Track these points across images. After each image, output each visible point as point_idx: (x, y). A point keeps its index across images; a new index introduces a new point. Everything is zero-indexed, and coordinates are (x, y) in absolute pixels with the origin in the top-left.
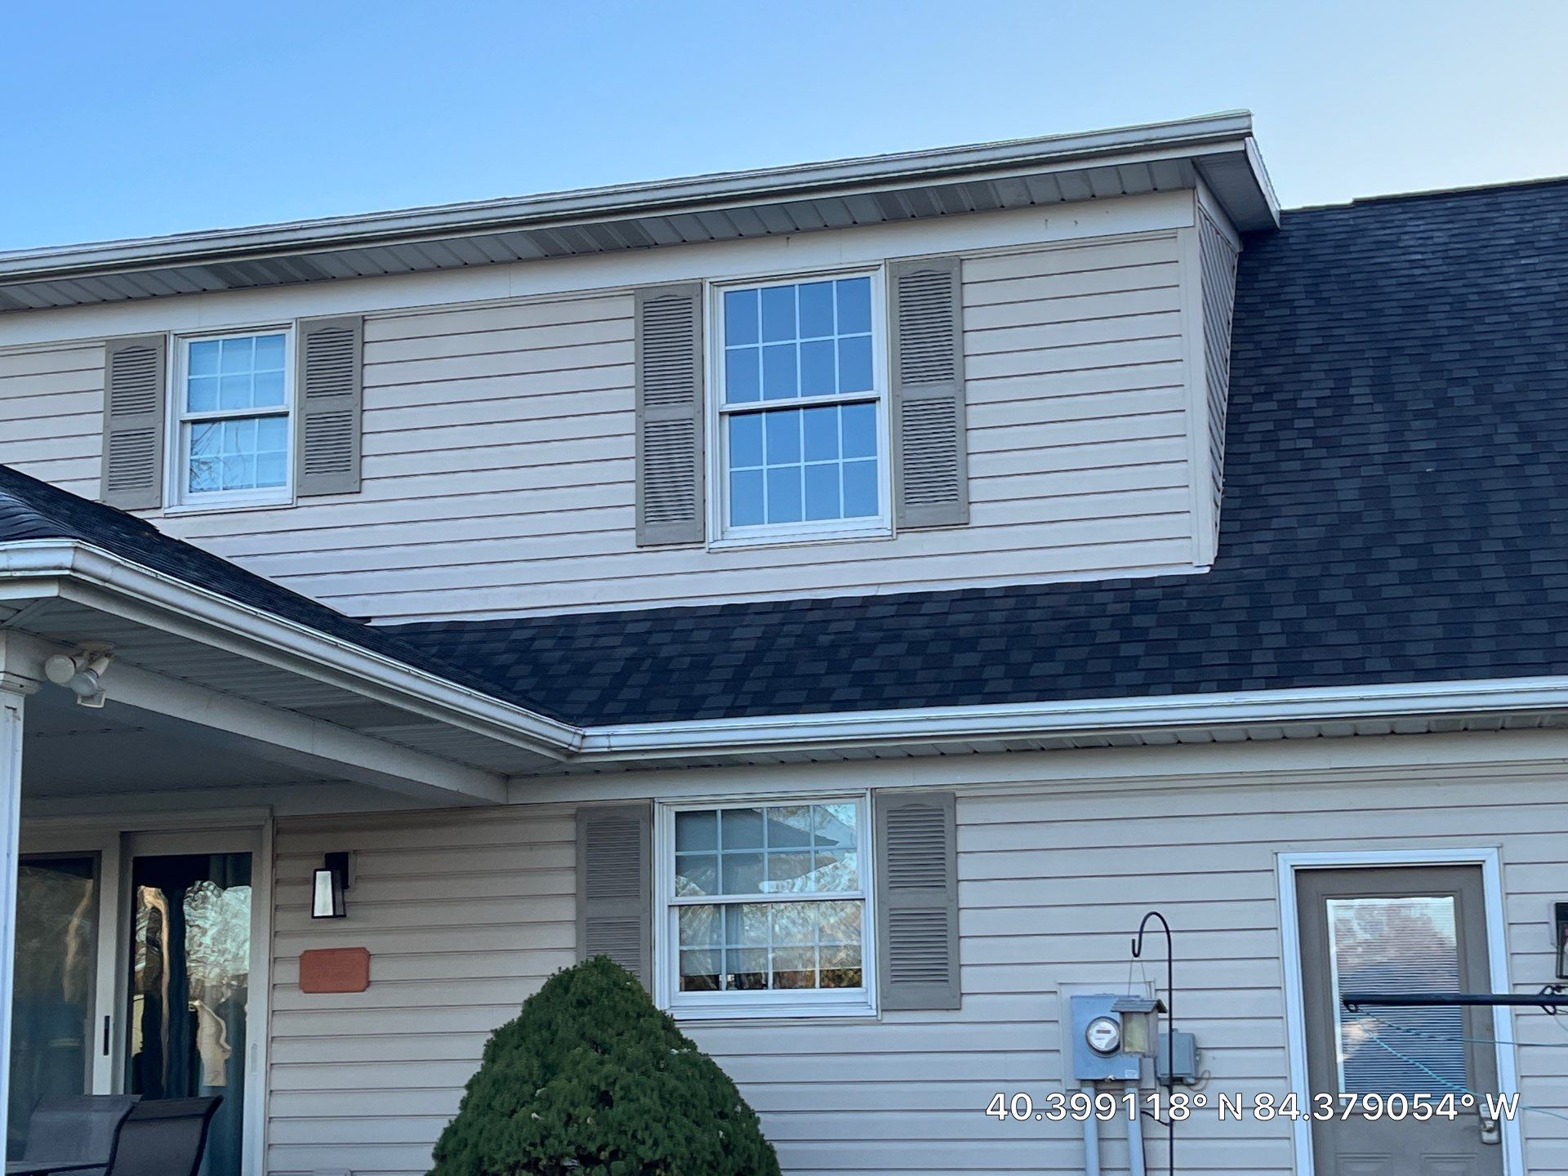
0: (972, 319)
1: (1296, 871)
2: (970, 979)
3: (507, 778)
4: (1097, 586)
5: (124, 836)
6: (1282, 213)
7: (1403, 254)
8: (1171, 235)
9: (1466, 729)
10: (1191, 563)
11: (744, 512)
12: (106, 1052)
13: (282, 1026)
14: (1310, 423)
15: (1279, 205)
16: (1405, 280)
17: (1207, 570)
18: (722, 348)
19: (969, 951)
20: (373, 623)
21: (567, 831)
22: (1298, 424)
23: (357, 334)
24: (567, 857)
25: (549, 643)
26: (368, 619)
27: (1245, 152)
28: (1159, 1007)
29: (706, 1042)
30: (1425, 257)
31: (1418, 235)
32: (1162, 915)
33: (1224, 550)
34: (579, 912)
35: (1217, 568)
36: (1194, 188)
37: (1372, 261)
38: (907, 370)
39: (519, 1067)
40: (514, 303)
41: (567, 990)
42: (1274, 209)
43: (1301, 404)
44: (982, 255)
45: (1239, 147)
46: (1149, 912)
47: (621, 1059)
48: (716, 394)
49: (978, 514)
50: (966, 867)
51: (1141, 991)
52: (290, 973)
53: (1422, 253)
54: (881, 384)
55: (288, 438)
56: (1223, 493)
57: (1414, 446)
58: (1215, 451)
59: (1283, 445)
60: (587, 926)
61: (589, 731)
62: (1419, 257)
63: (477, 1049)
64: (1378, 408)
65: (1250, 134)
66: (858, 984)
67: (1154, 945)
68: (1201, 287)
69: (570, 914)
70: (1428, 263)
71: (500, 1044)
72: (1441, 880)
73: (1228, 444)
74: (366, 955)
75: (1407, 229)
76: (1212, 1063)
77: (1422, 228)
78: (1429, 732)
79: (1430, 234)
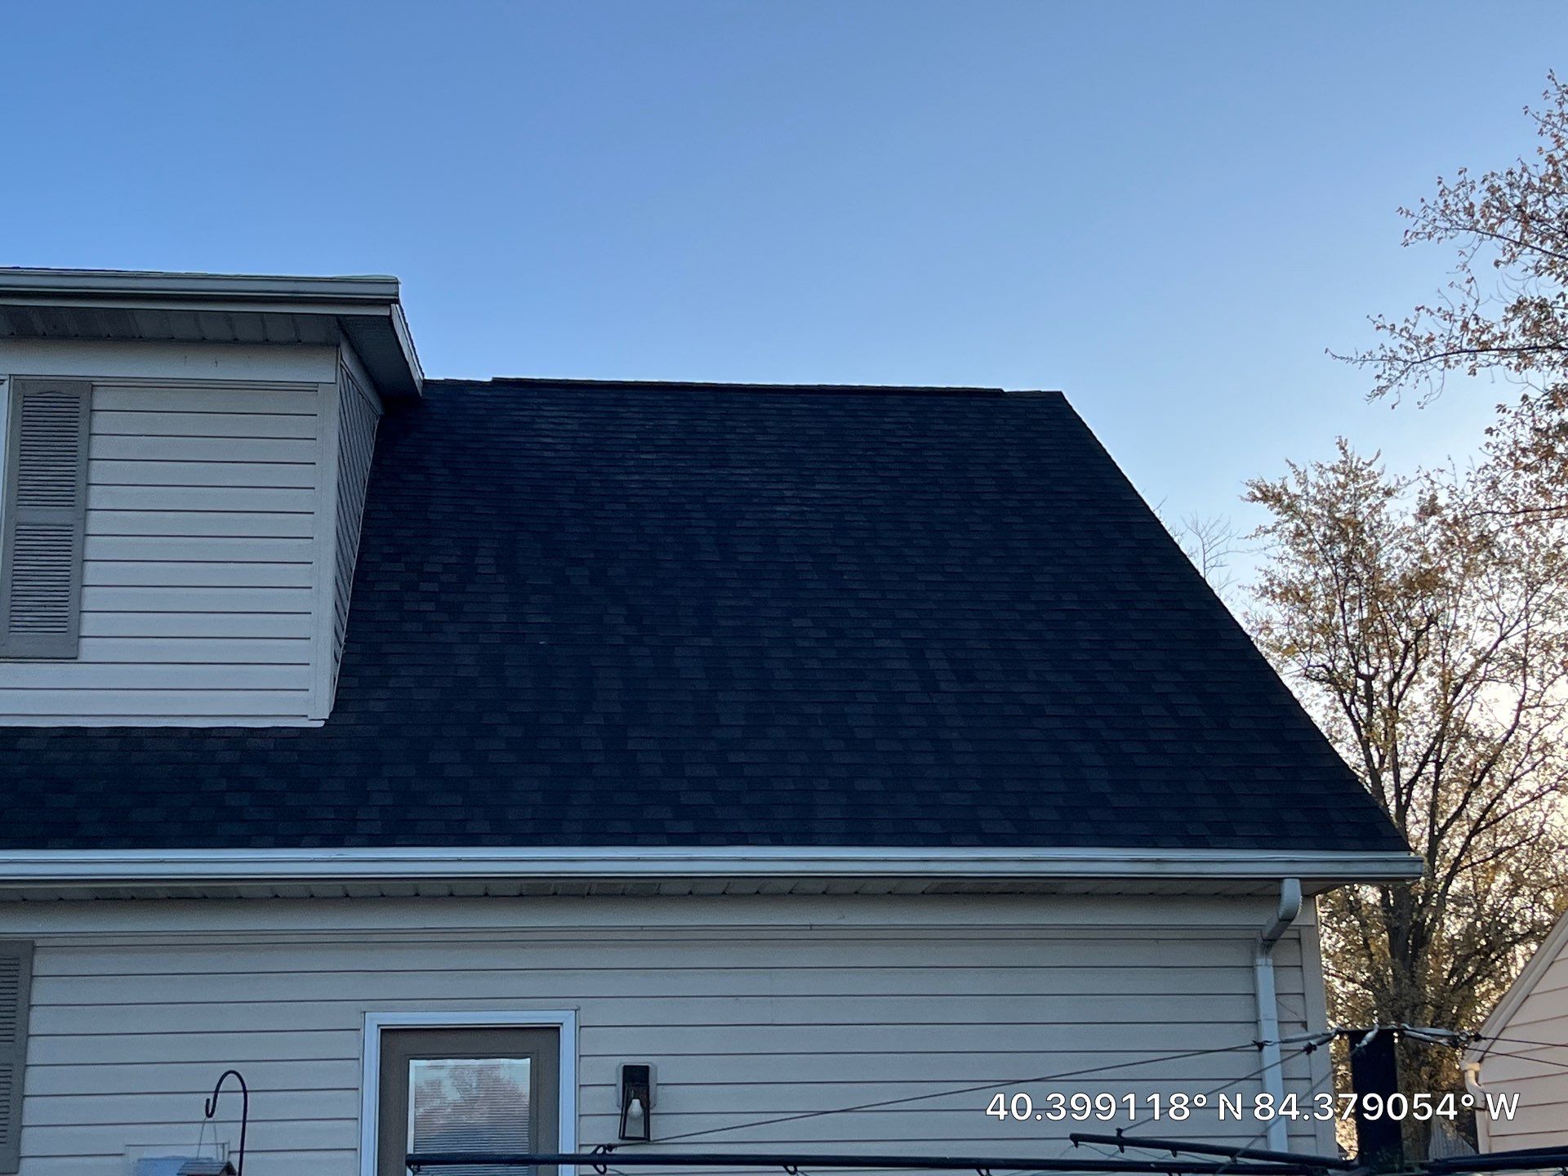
0: (99, 447)
1: (382, 1030)
2: (30, 1141)
4: (208, 733)
6: (426, 383)
7: (536, 436)
8: (313, 387)
9: (555, 894)
10: (306, 716)
14: (434, 587)
15: (423, 374)
16: (535, 460)
17: (321, 724)
19: (32, 1111)
22: (424, 586)
27: (390, 317)
28: (229, 1170)
30: (556, 441)
31: (550, 420)
32: (240, 1073)
33: (340, 704)
35: (332, 723)
36: (338, 346)
37: (507, 439)
38: (20, 494)
42: (417, 376)
43: (428, 569)
44: (116, 384)
45: (384, 312)
46: (228, 1070)
49: (88, 649)
50: (38, 1021)
51: (213, 1153)
53: (553, 437)
56: (345, 648)
57: (533, 619)
58: (340, 607)
59: (407, 606)
62: (549, 440)
64: (501, 579)
65: (397, 301)
67: (229, 1105)
68: (338, 442)
70: (558, 447)
72: (524, 1042)
73: (353, 600)
75: (541, 413)
77: (556, 414)
78: (521, 895)
79: (562, 420)
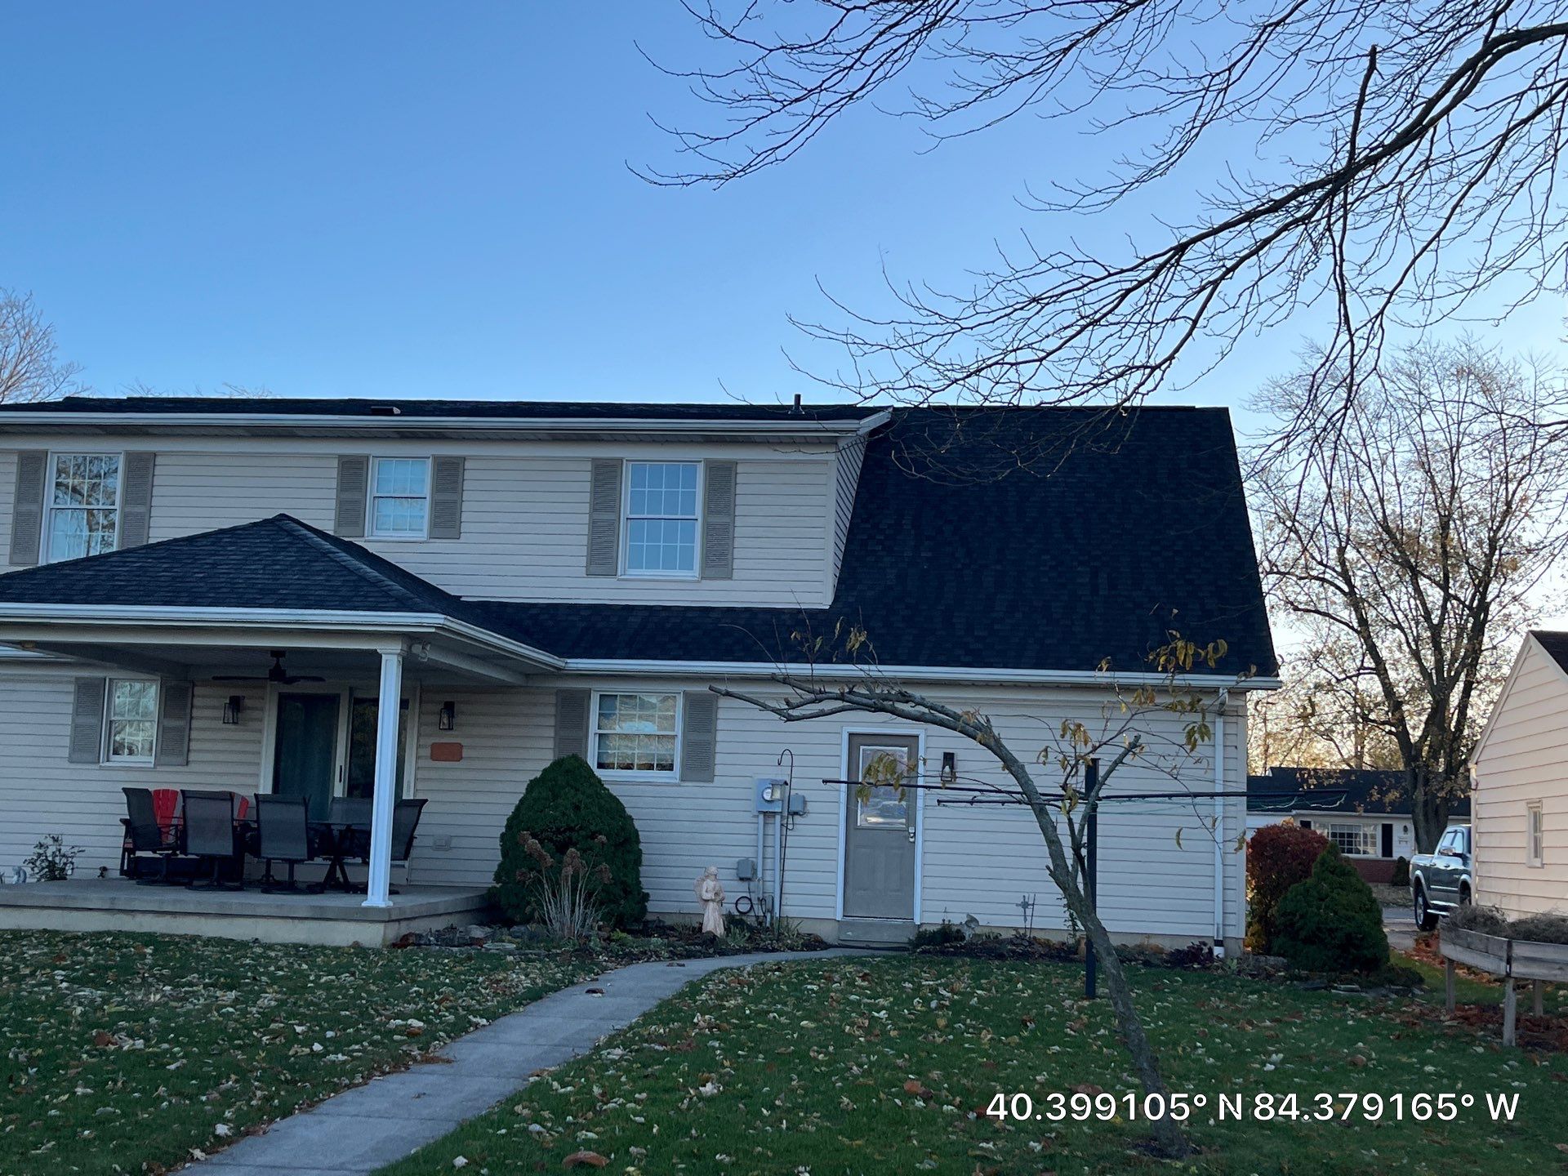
0: (739, 489)
1: (849, 734)
2: (718, 770)
3: (527, 676)
4: (781, 610)
5: (351, 689)
8: (826, 462)
10: (822, 604)
11: (635, 564)
12: (340, 781)
13: (422, 774)
14: (883, 537)
17: (828, 607)
18: (629, 489)
19: (719, 758)
20: (462, 599)
21: (553, 699)
22: (878, 537)
23: (461, 465)
24: (552, 710)
25: (546, 616)
26: (461, 597)
28: (786, 783)
29: (614, 790)
33: (836, 599)
34: (556, 734)
35: (832, 607)
36: (836, 443)
38: (709, 510)
39: (544, 794)
40: (534, 459)
41: (561, 766)
43: (881, 526)
44: (745, 461)
47: (583, 793)
48: (626, 510)
49: (736, 574)
50: (720, 725)
51: (779, 778)
52: (427, 752)
54: (699, 513)
55: (425, 509)
56: (841, 569)
57: (923, 554)
58: (838, 552)
59: (869, 548)
60: (560, 741)
61: (569, 661)
63: (523, 789)
64: (913, 532)
66: (672, 770)
67: (786, 759)
68: (836, 483)
69: (552, 735)
71: (533, 785)
72: (903, 741)
73: (847, 545)
74: (461, 746)
76: (810, 807)
